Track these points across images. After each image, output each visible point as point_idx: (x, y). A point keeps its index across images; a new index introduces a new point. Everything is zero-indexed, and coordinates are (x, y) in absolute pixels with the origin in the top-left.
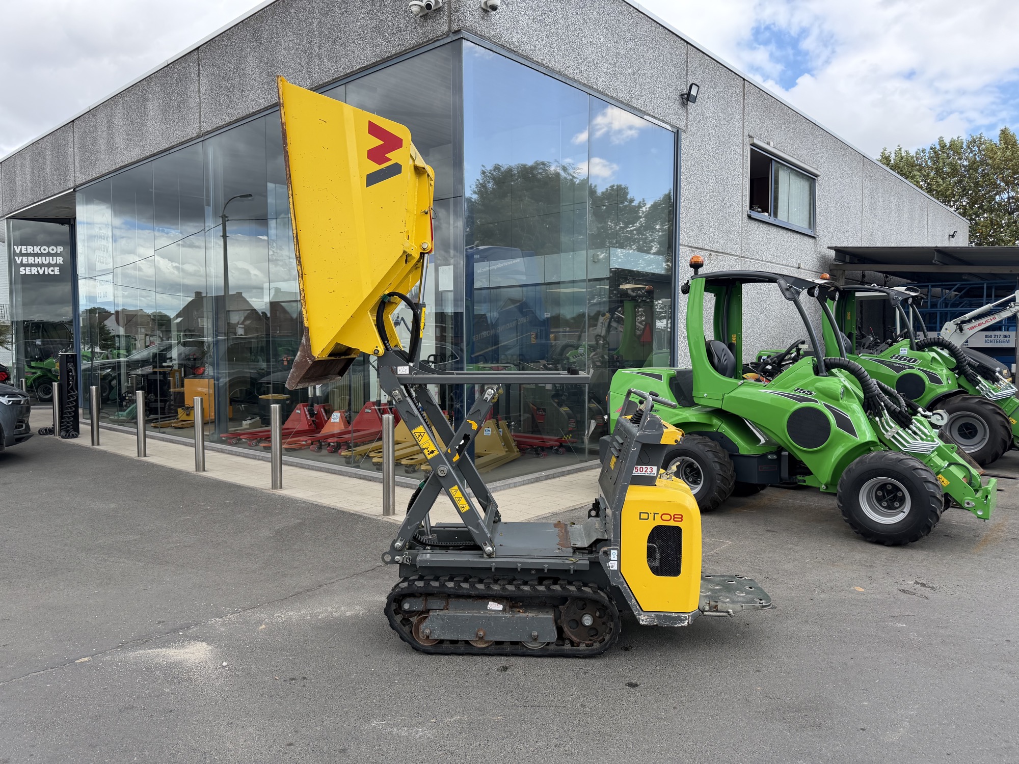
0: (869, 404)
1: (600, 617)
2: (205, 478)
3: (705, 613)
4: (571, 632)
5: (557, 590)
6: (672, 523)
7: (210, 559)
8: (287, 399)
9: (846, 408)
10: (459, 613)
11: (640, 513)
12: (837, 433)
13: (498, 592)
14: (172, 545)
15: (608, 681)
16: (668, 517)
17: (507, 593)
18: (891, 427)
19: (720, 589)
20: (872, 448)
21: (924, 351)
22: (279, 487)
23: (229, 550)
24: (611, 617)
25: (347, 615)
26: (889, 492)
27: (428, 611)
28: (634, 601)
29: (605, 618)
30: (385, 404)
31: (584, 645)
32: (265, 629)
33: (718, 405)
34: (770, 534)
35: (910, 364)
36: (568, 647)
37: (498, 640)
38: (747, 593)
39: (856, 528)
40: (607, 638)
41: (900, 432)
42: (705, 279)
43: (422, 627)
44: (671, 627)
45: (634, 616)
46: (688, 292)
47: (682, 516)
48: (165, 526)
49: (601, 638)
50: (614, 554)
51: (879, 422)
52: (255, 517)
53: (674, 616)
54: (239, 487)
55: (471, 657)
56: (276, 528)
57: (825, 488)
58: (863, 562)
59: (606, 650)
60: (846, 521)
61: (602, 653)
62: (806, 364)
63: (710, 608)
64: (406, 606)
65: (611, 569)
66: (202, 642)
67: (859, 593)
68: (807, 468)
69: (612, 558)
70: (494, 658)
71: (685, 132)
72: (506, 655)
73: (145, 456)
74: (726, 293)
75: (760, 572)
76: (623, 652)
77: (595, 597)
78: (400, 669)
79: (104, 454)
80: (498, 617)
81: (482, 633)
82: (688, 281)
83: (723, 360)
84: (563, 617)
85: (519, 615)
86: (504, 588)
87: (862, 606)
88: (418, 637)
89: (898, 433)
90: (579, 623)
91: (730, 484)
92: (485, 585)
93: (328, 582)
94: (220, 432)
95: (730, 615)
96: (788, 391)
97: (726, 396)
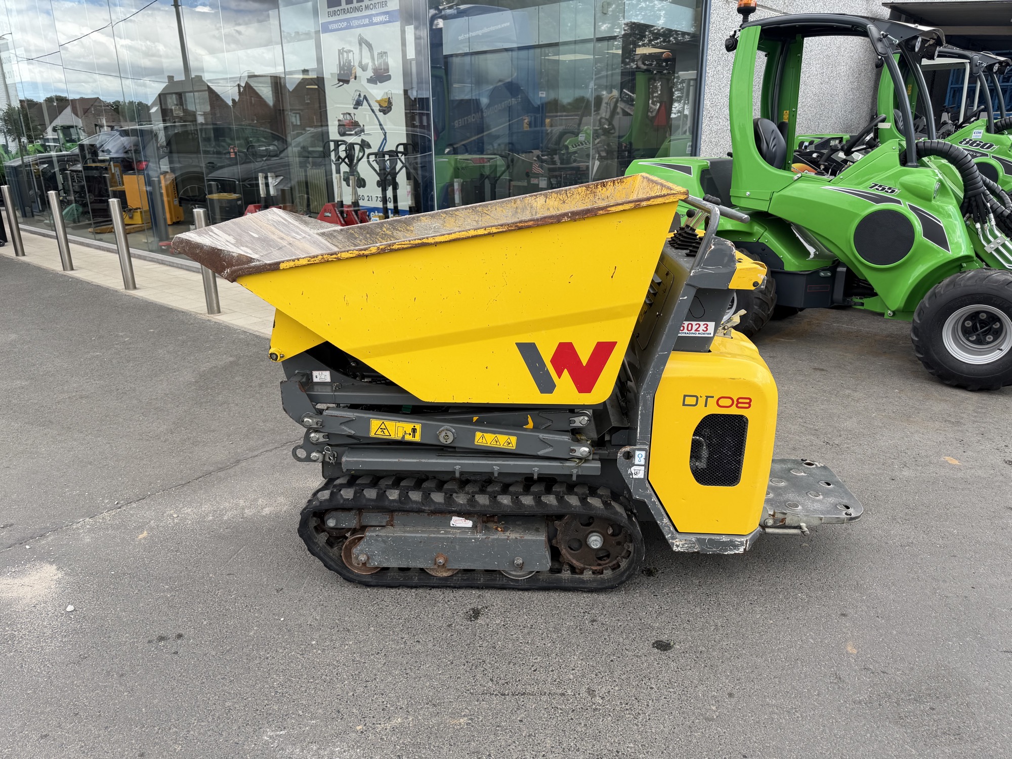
0: (970, 205)
1: (613, 535)
2: (134, 298)
3: (768, 530)
4: (570, 554)
5: (551, 505)
6: (734, 411)
7: (106, 416)
8: (238, 199)
9: (937, 211)
10: (409, 532)
11: (685, 396)
12: (922, 244)
13: (464, 508)
14: (66, 396)
15: (627, 638)
16: (729, 402)
17: (478, 509)
18: (995, 237)
19: (785, 487)
20: (964, 265)
21: (1003, 134)
22: (216, 311)
23: (136, 401)
24: (631, 538)
25: (264, 514)
26: (983, 323)
27: (363, 528)
28: (666, 520)
29: (620, 536)
30: (349, 206)
31: (591, 572)
32: (145, 538)
33: (763, 207)
34: (818, 373)
35: (983, 151)
36: (566, 574)
37: (466, 568)
38: (826, 494)
39: (932, 369)
40: (624, 564)
41: (1007, 243)
42: (760, 27)
43: (355, 551)
44: (719, 555)
45: (665, 541)
46: (735, 48)
47: (751, 400)
48: (66, 366)
49: (615, 562)
50: (639, 457)
51: (980, 230)
52: (180, 353)
53: (724, 540)
54: (170, 310)
55: (428, 591)
56: (202, 369)
57: (892, 314)
58: (945, 416)
59: (622, 583)
60: (919, 359)
61: (616, 587)
62: (889, 150)
63: (775, 522)
64: (331, 523)
65: (634, 477)
66: (51, 563)
67: (953, 467)
68: (872, 289)
69: (637, 462)
70: (461, 592)
72: (478, 588)
73: (72, 269)
74: (781, 53)
75: (816, 433)
76: (644, 579)
77: (606, 513)
78: (322, 616)
79: (28, 265)
80: (466, 539)
81: (441, 561)
82: (735, 32)
83: (771, 145)
84: (559, 536)
85: (495, 537)
86: (472, 501)
87: (962, 490)
88: (351, 564)
89: (1004, 245)
90: (583, 543)
91: (769, 309)
92: (446, 494)
93: (250, 454)
94: (161, 240)
95: (803, 532)
96: (861, 188)
97: (775, 195)
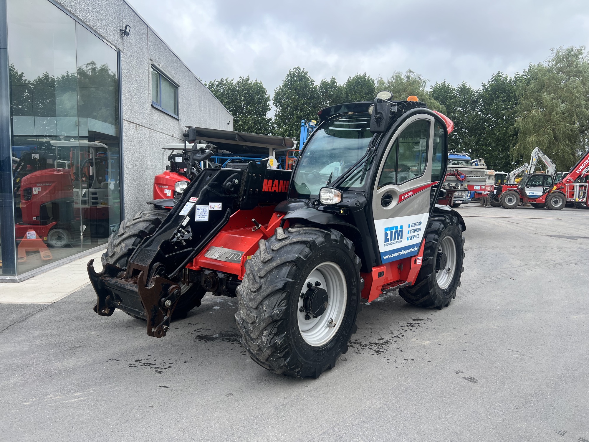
71: (122, 52)
